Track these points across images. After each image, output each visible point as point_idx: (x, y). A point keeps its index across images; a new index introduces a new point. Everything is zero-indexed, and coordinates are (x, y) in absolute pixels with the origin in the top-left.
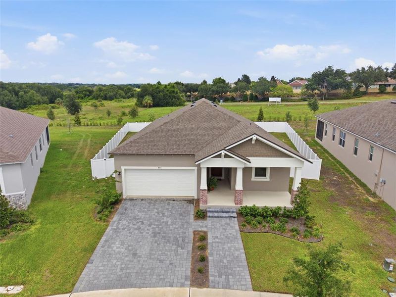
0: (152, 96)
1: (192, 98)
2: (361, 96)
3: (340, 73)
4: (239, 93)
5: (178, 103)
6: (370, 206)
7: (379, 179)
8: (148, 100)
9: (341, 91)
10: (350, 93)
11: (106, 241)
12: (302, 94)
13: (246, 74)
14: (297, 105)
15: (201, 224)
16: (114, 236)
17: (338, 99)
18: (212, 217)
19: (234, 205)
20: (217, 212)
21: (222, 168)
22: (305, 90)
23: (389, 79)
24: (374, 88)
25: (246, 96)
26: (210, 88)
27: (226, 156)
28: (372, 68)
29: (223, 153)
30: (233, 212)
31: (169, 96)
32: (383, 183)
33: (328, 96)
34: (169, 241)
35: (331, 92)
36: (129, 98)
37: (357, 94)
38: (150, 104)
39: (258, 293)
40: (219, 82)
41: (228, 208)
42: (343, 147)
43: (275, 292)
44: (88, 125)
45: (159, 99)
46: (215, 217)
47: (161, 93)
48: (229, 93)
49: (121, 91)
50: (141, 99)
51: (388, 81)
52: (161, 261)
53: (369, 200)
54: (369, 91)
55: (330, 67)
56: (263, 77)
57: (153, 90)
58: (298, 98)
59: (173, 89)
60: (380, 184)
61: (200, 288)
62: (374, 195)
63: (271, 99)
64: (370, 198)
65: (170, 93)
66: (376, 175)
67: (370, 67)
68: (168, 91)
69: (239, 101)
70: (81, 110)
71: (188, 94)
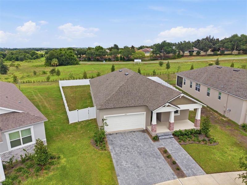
0: (58, 58)
1: (82, 58)
2: (181, 58)
3: (170, 45)
4: (113, 56)
5: (75, 63)
6: (226, 123)
7: (226, 109)
8: (55, 61)
9: (171, 55)
10: (176, 56)
11: (117, 162)
12: (151, 56)
13: (116, 44)
14: (150, 64)
15: (159, 144)
16: (119, 158)
17: (170, 59)
18: (162, 139)
19: (169, 131)
20: (163, 136)
21: (161, 112)
22: (152, 54)
23: (194, 48)
24: (187, 53)
25: (117, 58)
26: (94, 53)
27: (169, 106)
28: (186, 42)
29: (167, 104)
30: (171, 135)
31: (69, 58)
32: (229, 111)
33: (165, 57)
34: (149, 156)
35: (166, 55)
36: (34, 59)
37: (179, 56)
38: (56, 64)
39: (210, 175)
40: (99, 48)
41: (167, 133)
42: (198, 92)
43: (216, 173)
44: (24, 83)
45: (62, 60)
46: (163, 139)
47: (63, 57)
48: (106, 56)
49: (28, 54)
50: (50, 61)
51: (193, 49)
52: (154, 168)
53: (223, 120)
54: (185, 55)
55: (164, 41)
56: (126, 46)
57: (57, 54)
58: (148, 59)
59: (71, 54)
60: (227, 111)
61: (183, 178)
62: (224, 116)
63: (136, 61)
64: (223, 119)
65: (69, 56)
66: (225, 107)
67: (184, 41)
68: (67, 55)
69: (114, 61)
70: (8, 70)
71: (79, 56)
